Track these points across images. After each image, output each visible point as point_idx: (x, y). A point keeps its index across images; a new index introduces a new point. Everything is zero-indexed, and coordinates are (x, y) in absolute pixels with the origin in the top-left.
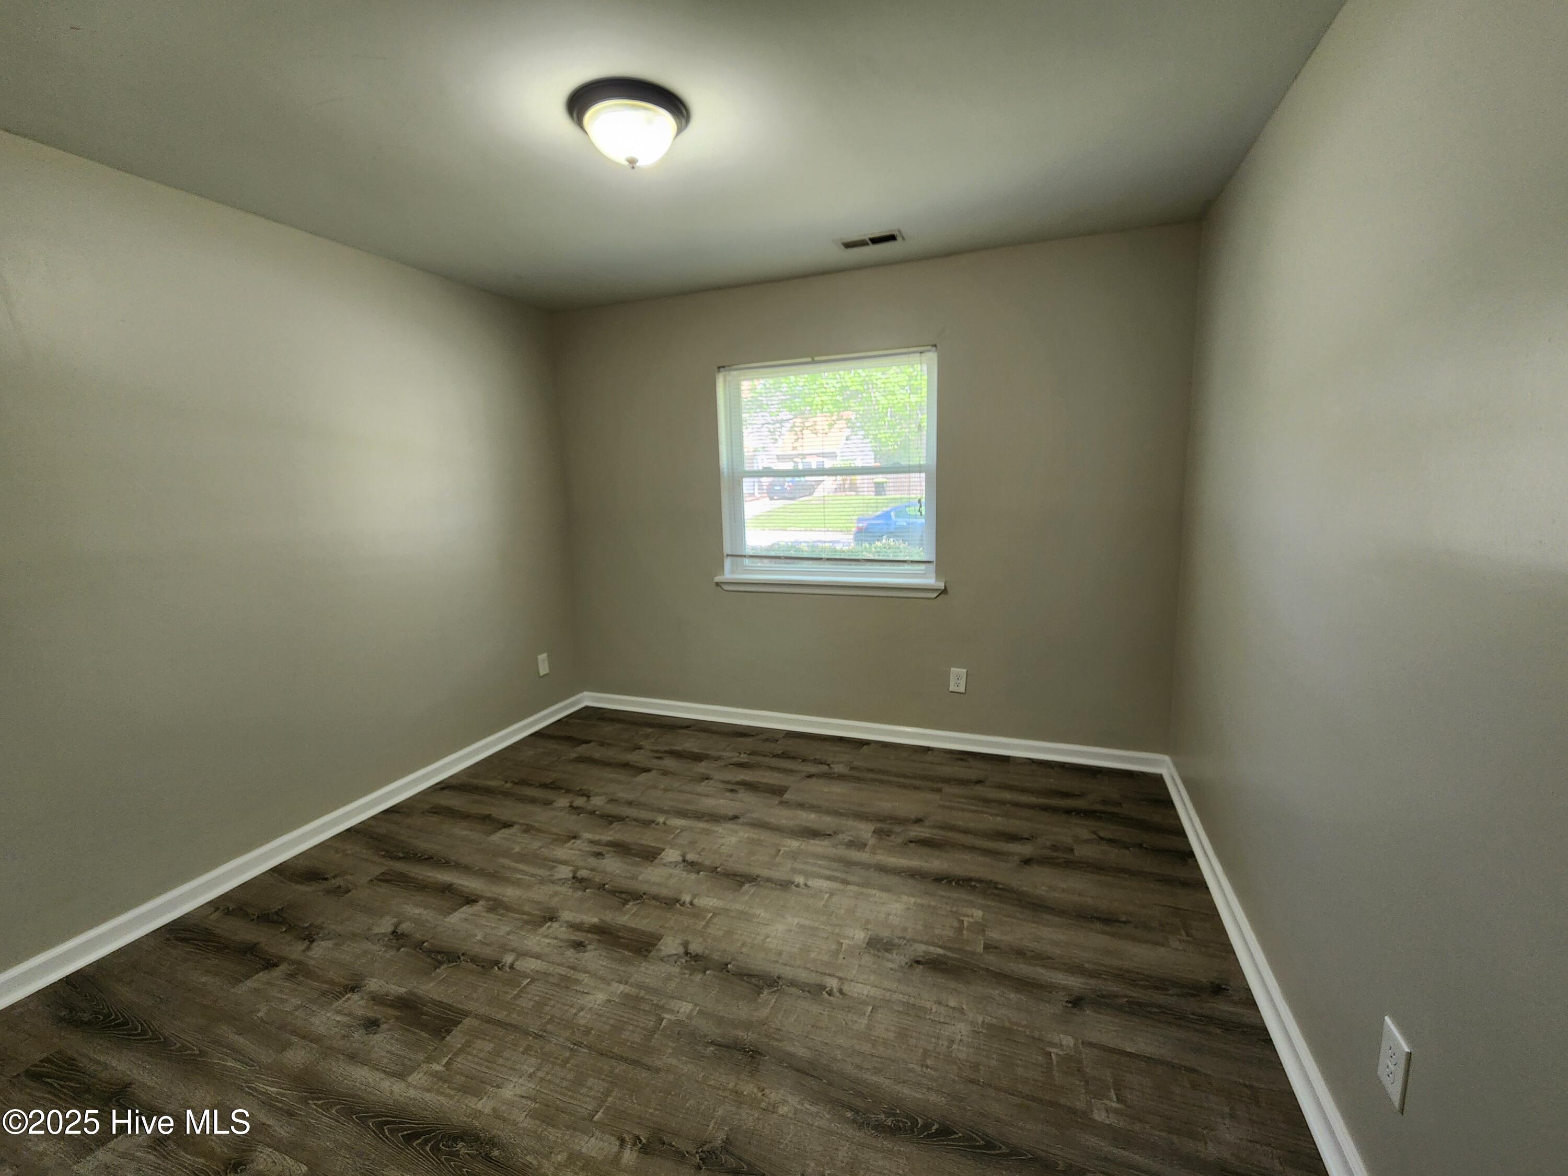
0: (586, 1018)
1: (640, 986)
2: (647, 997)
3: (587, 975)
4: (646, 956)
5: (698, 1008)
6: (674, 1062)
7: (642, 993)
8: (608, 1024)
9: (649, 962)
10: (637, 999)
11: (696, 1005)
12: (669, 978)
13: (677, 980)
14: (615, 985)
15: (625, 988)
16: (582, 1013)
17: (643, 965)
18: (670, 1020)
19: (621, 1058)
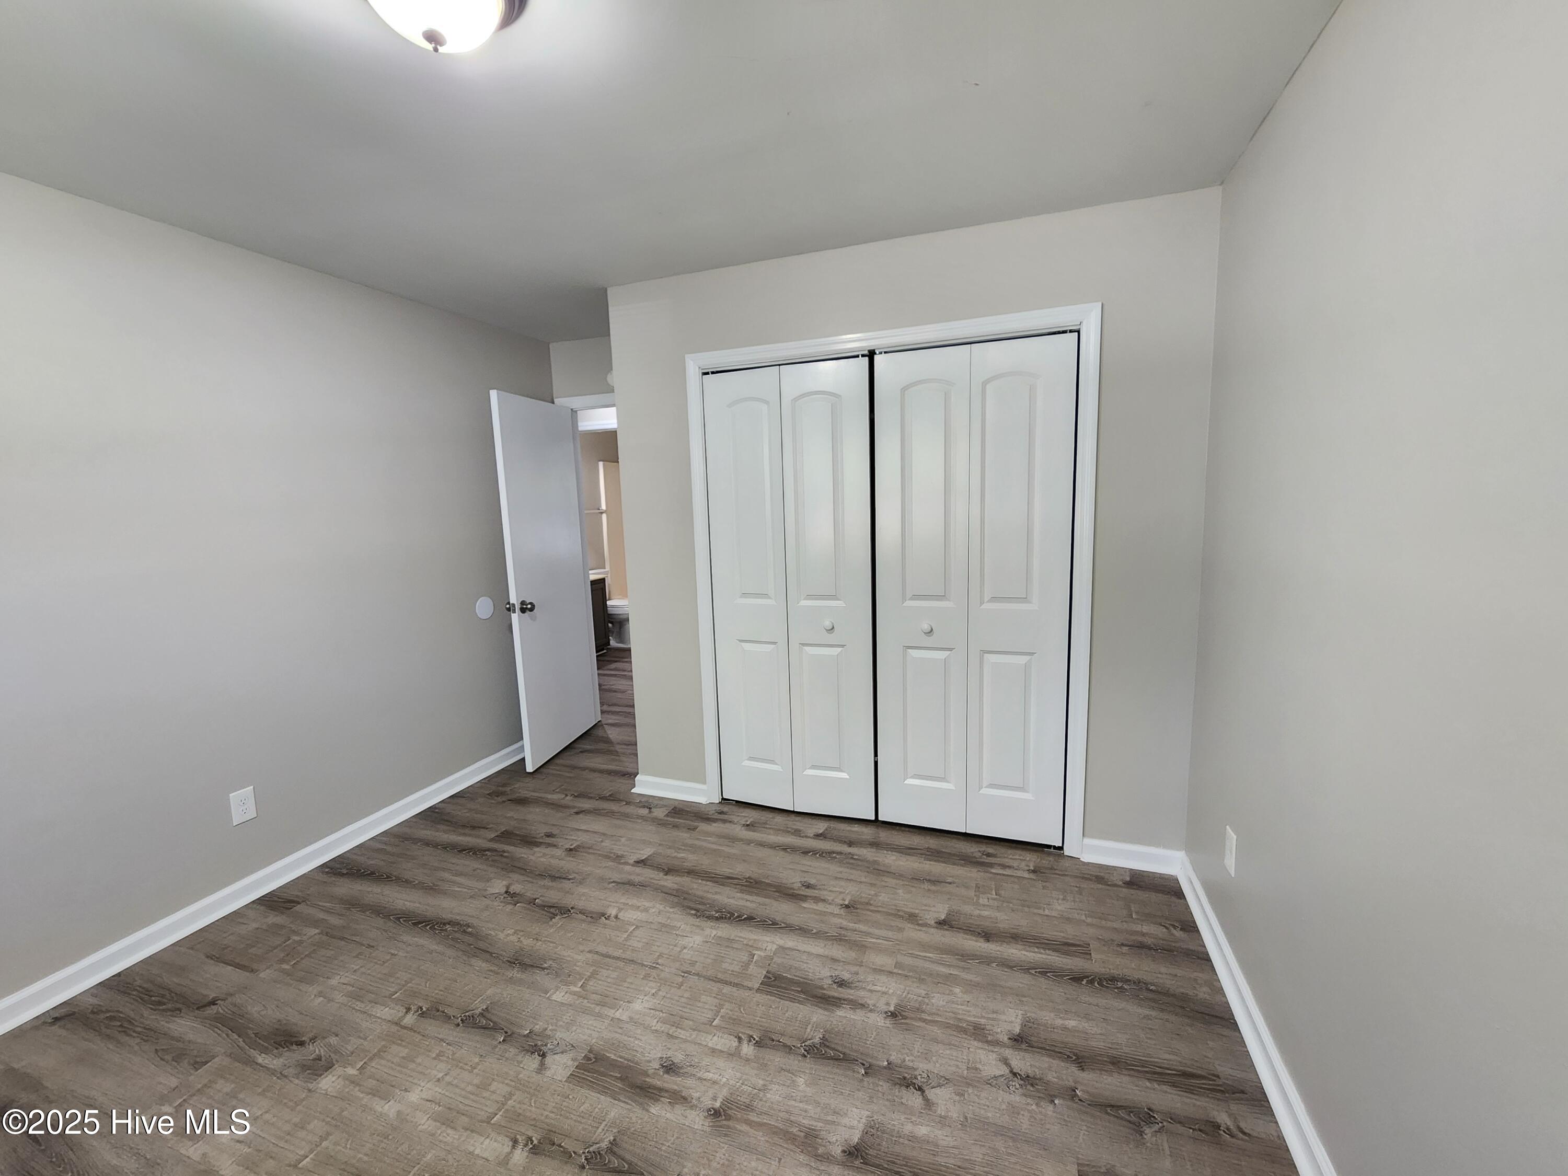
0: (649, 988)
1: (599, 1016)
2: (593, 1006)
3: (653, 1028)
4: (590, 1051)
5: (547, 996)
6: (576, 957)
7: (598, 1009)
8: (629, 983)
9: (587, 1045)
10: (603, 1004)
11: (548, 998)
12: (568, 1026)
13: (561, 1023)
14: (624, 1018)
15: (614, 1014)
16: (654, 991)
17: (594, 1041)
18: (575, 986)
19: (618, 958)
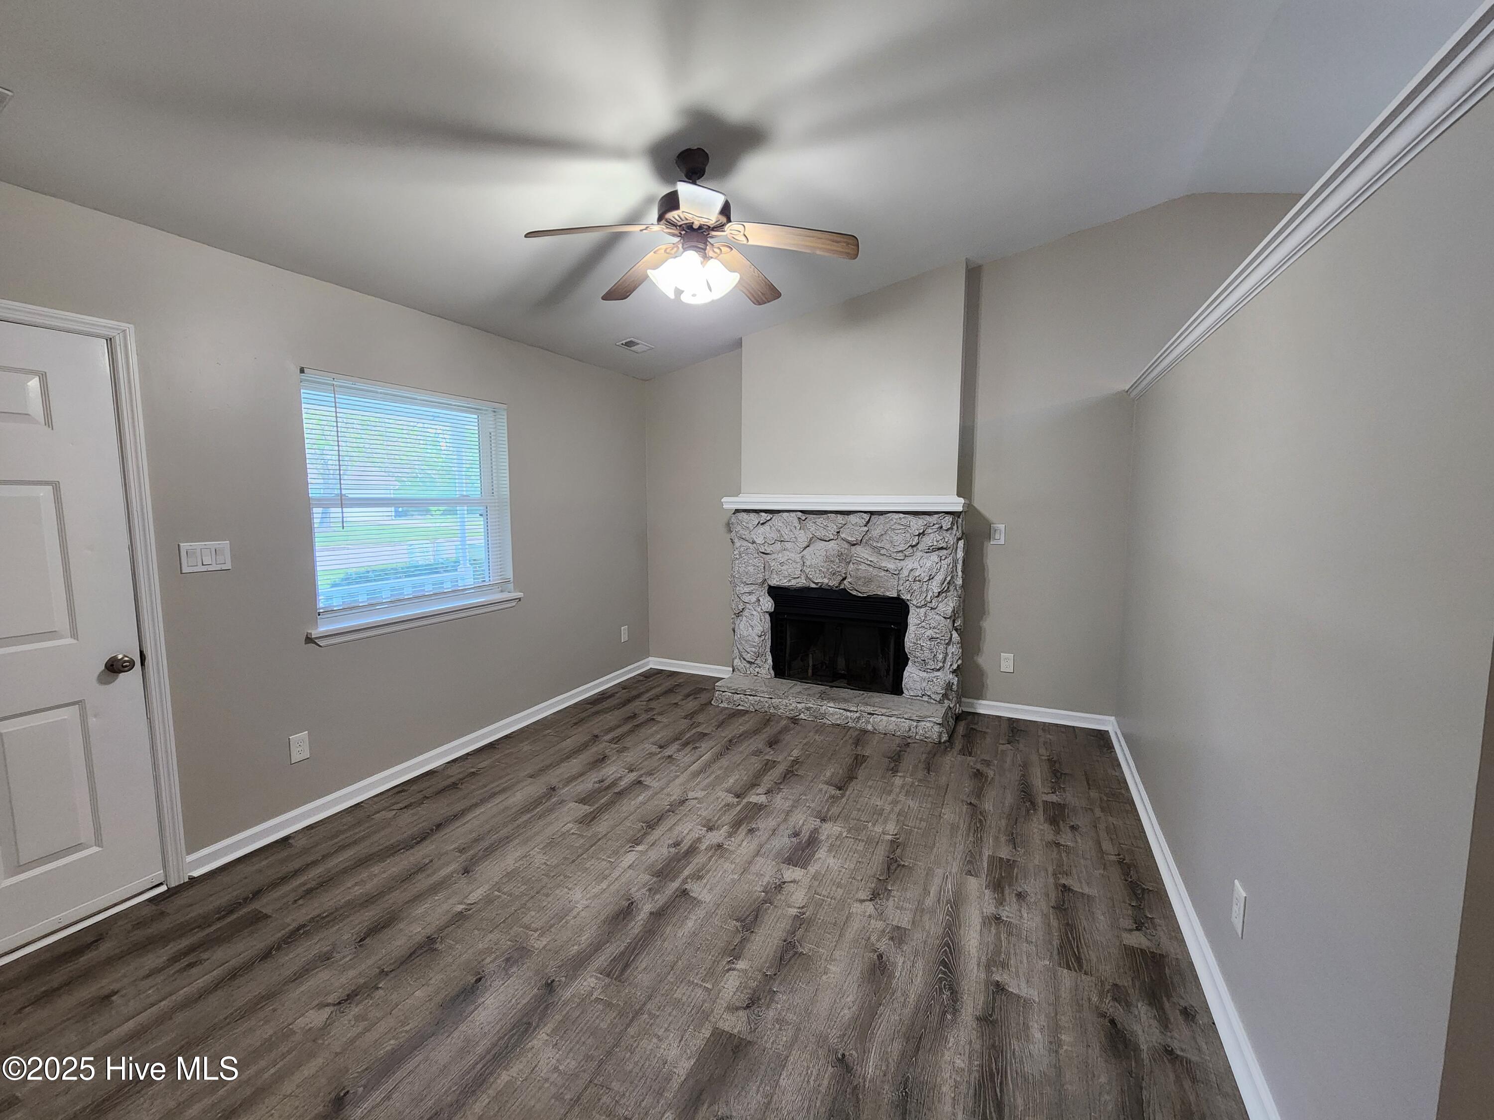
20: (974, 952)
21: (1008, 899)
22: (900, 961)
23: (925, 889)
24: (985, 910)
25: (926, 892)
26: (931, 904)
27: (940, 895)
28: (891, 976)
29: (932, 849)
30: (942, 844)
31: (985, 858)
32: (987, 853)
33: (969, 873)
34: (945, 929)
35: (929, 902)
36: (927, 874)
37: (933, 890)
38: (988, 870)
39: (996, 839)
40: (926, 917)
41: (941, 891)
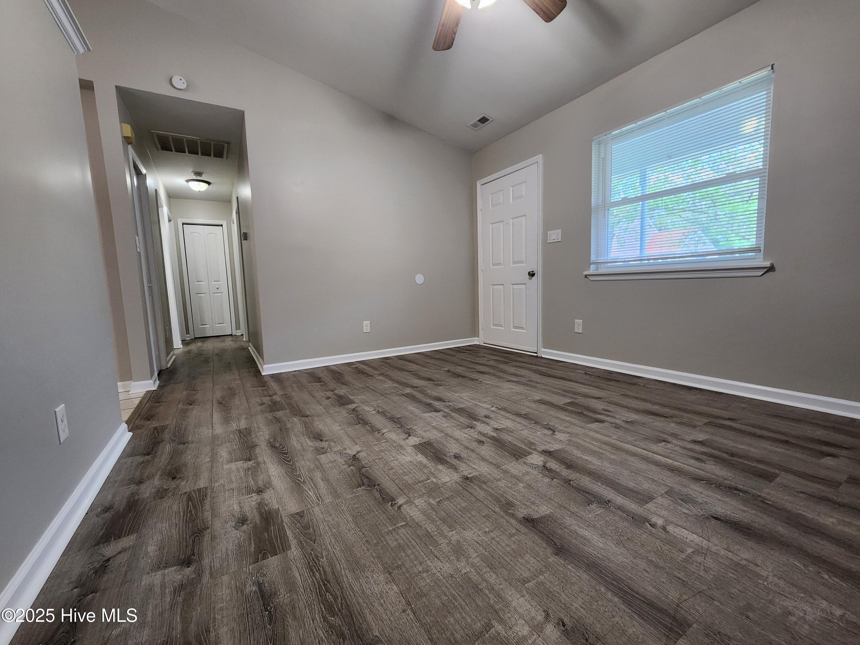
20: (270, 465)
21: (255, 511)
22: (310, 443)
23: (327, 480)
24: (272, 491)
25: (325, 479)
26: (316, 475)
27: (313, 483)
28: (309, 438)
29: (355, 518)
30: (349, 530)
31: (293, 543)
32: (294, 552)
33: (301, 514)
34: (295, 467)
35: (318, 475)
36: (336, 492)
37: (321, 484)
38: (283, 527)
39: (292, 587)
40: (312, 466)
41: (315, 486)
